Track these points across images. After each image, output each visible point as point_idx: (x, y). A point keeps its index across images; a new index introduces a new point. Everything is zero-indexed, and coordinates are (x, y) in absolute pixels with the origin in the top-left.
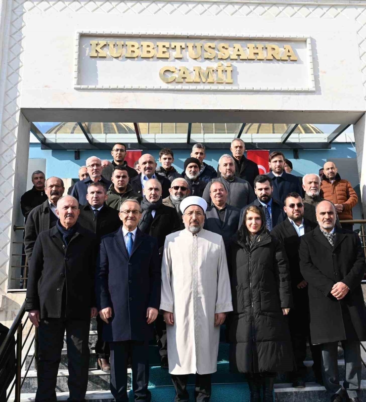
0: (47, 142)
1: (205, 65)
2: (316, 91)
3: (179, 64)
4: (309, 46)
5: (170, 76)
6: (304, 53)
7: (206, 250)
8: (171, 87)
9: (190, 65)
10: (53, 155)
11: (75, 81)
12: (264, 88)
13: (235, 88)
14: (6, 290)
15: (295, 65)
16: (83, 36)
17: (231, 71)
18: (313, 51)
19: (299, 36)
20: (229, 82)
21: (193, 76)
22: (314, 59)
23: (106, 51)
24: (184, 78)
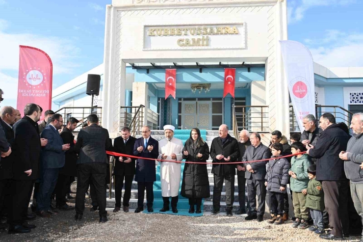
0: (135, 65)
1: (196, 37)
2: (246, 48)
3: (186, 37)
4: (244, 27)
5: (181, 43)
6: (241, 30)
7: (174, 147)
8: (182, 48)
9: (190, 37)
10: (137, 71)
11: (142, 47)
12: (222, 47)
13: (209, 48)
14: (119, 131)
15: (237, 35)
16: (145, 26)
17: (208, 40)
18: (246, 29)
19: (240, 22)
20: (207, 45)
21: (191, 43)
22: (246, 33)
23: (155, 33)
24: (188, 44)
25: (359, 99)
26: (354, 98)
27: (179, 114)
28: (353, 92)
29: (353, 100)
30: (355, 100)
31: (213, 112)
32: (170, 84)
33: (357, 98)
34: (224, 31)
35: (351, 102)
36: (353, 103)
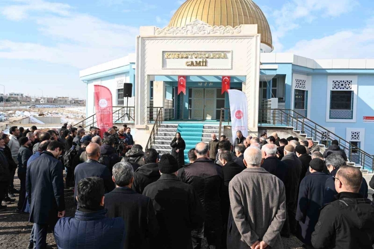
1: (198, 60)
2: (232, 69)
3: (191, 60)
4: (231, 53)
5: (188, 64)
6: (229, 55)
8: (188, 68)
9: (194, 60)
11: (161, 66)
13: (207, 68)
16: (163, 52)
17: (206, 62)
18: (232, 55)
19: (228, 50)
20: (206, 65)
21: (195, 64)
22: (232, 57)
23: (170, 56)
24: (192, 64)
25: (340, 85)
26: (336, 85)
27: (190, 98)
28: (335, 80)
29: (335, 87)
30: (337, 86)
31: (217, 97)
32: (182, 83)
33: (338, 85)
34: (217, 56)
35: (333, 88)
36: (335, 90)
